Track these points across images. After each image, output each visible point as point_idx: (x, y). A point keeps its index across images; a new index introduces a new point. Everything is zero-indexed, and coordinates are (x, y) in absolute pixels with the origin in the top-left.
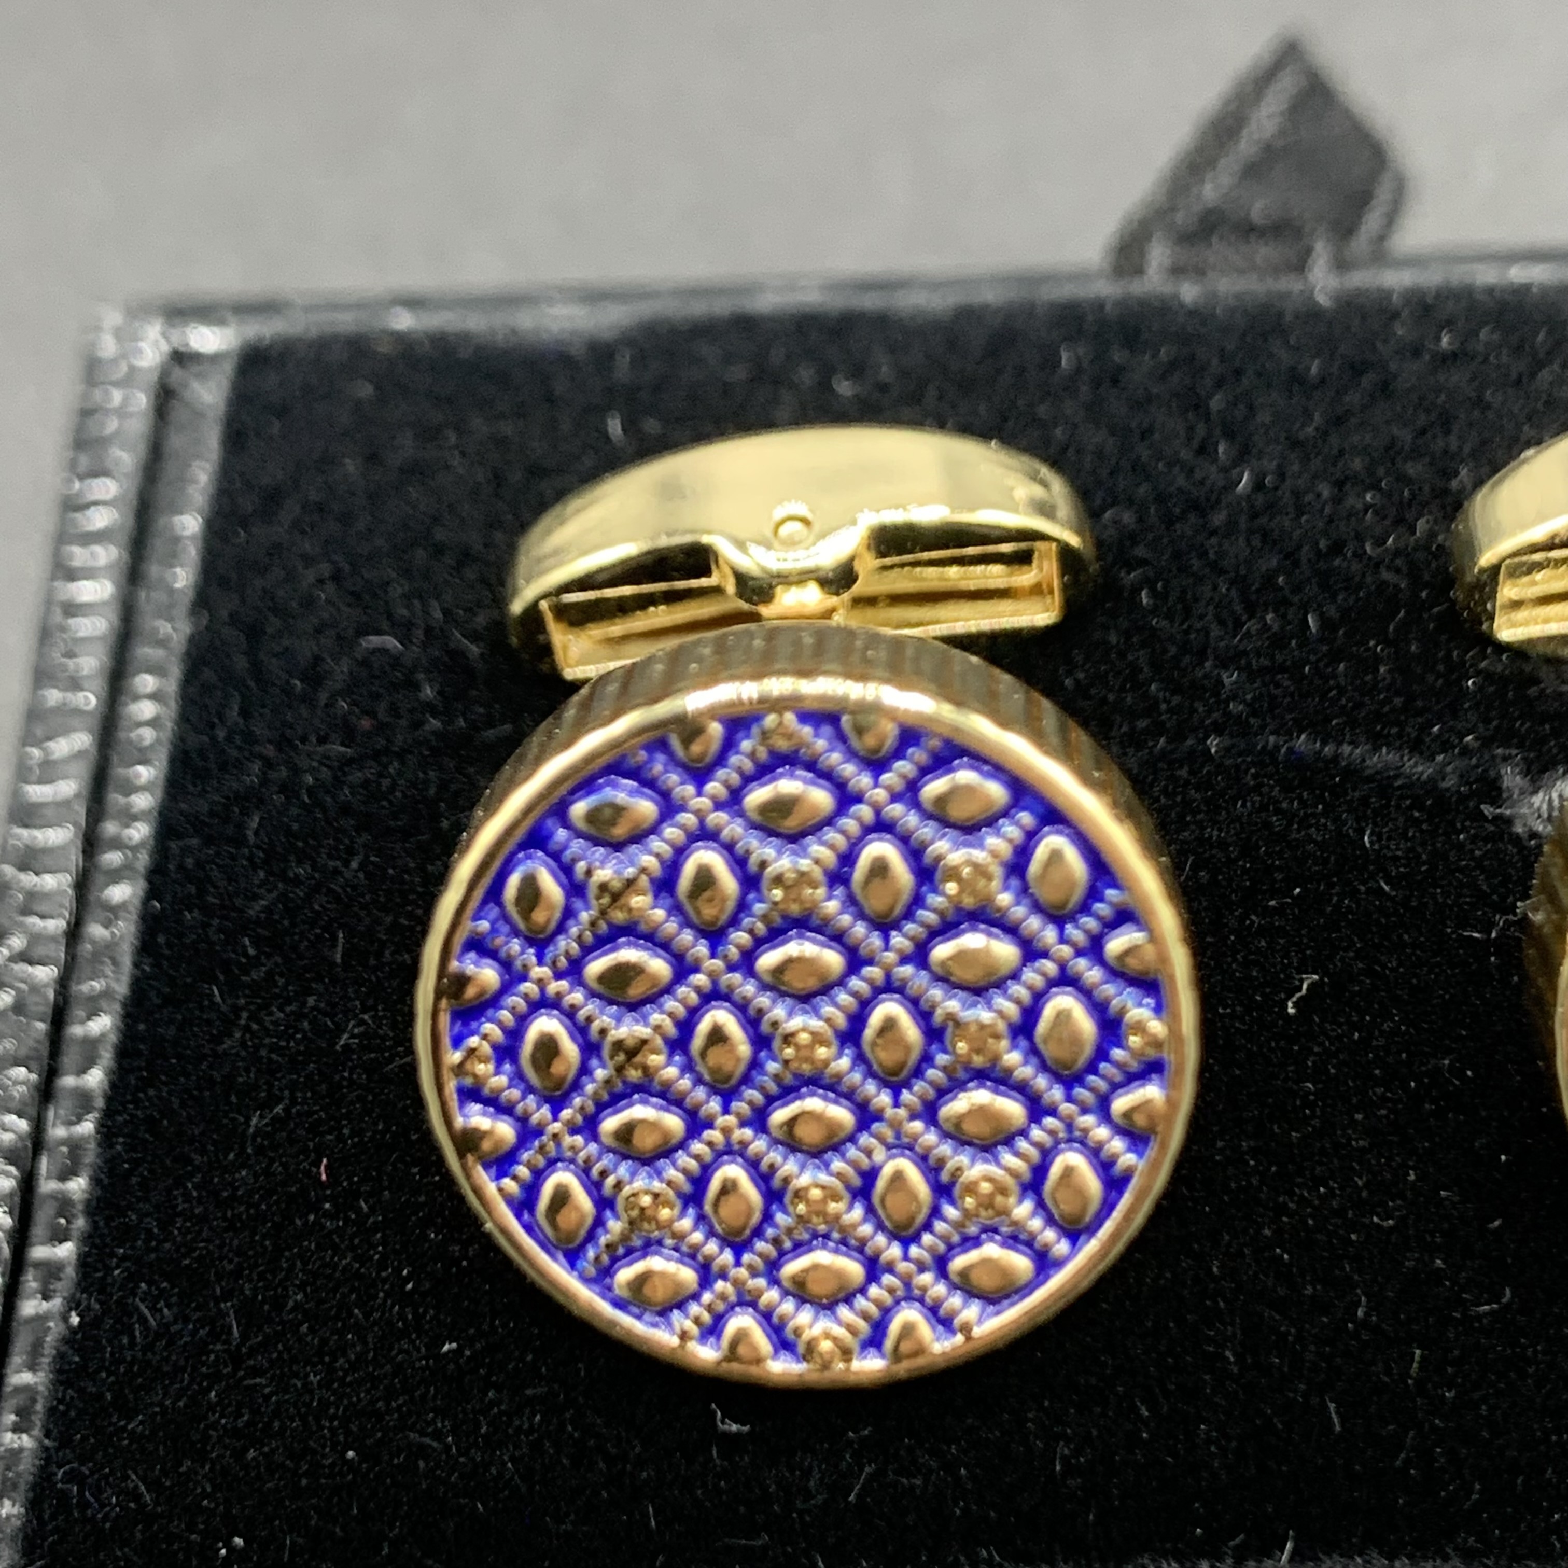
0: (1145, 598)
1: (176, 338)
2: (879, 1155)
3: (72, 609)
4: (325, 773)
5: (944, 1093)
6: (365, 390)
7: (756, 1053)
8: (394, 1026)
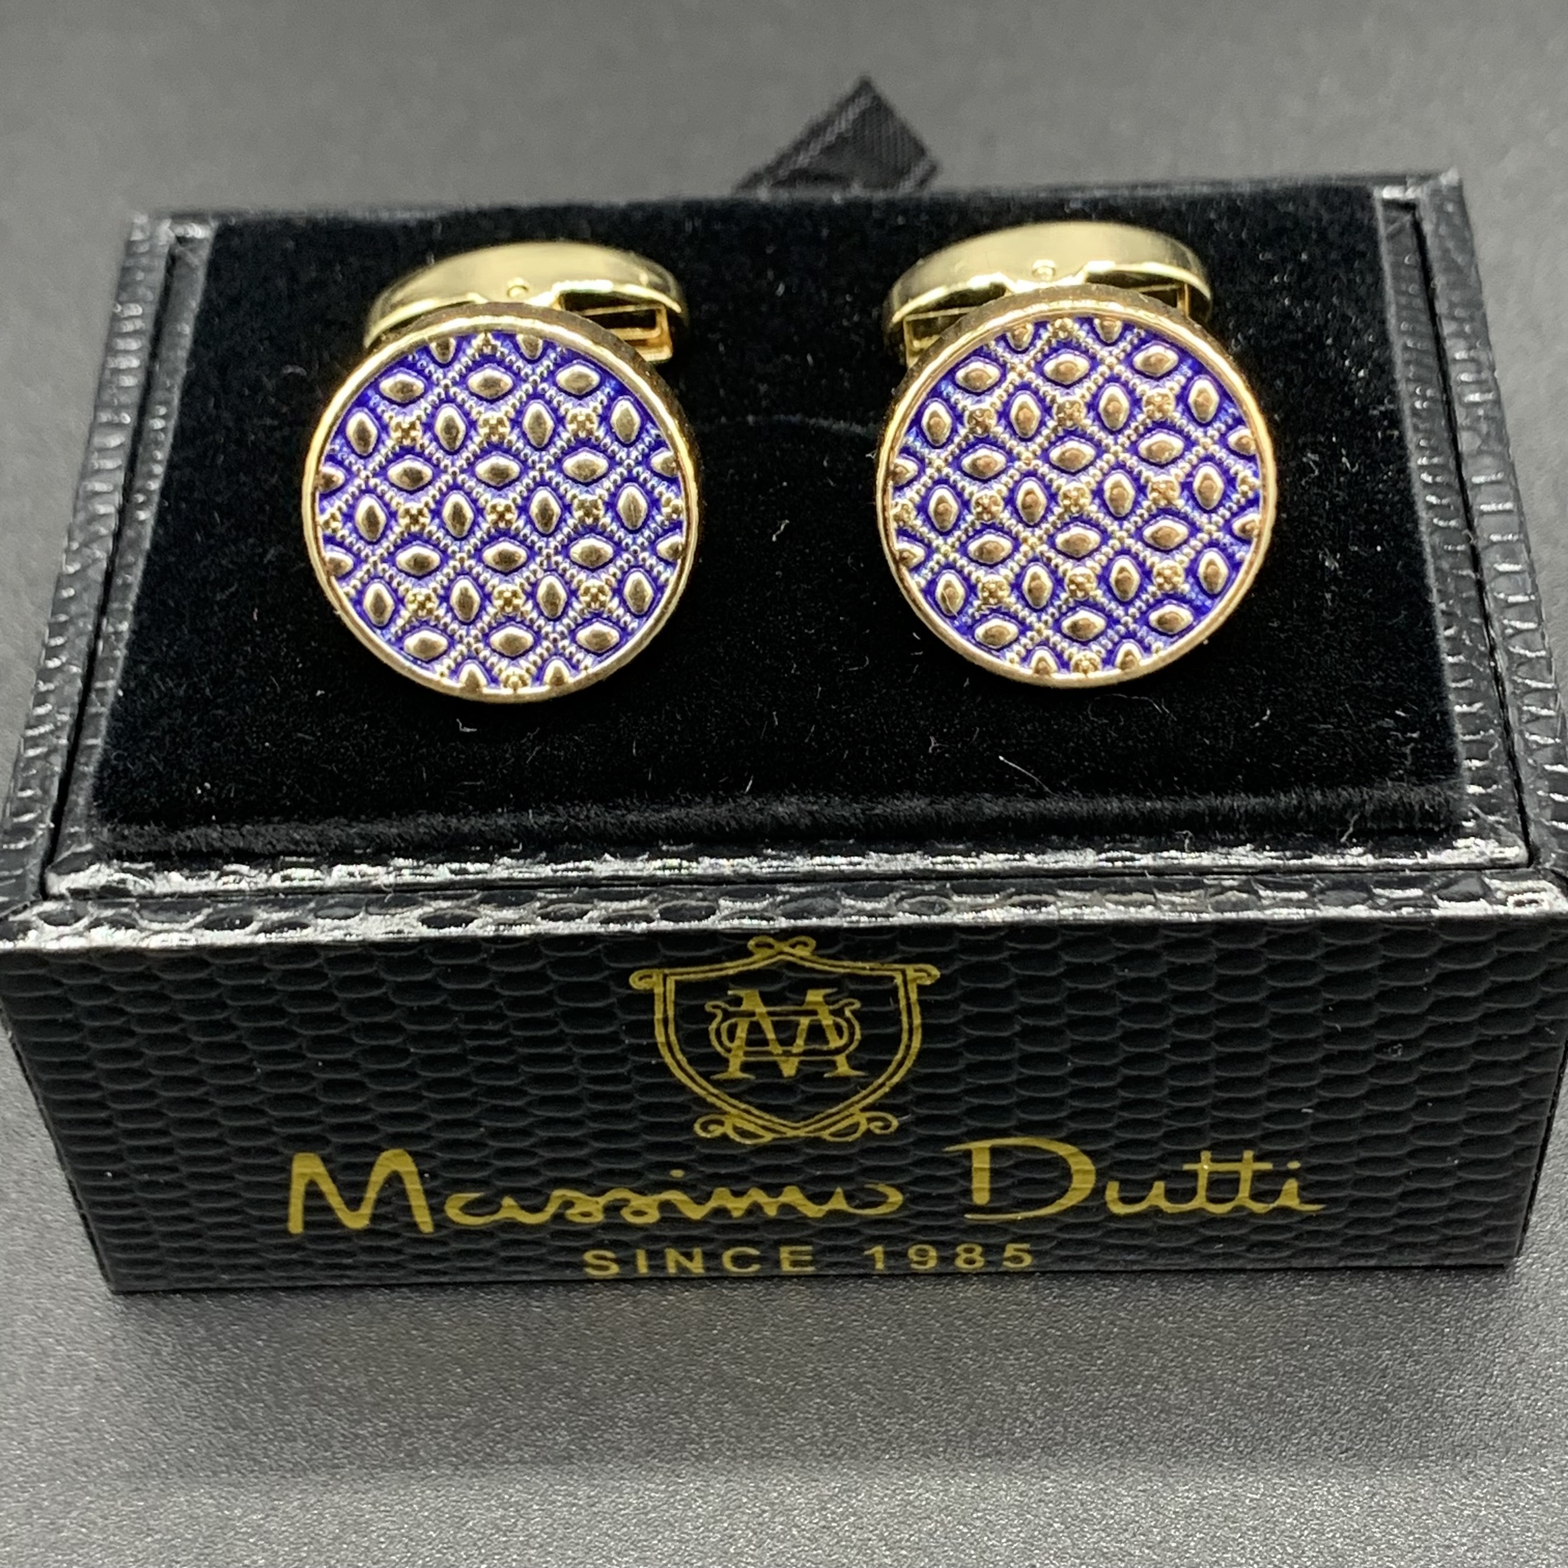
0: (721, 348)
1: (180, 231)
2: (540, 574)
3: (117, 371)
4: (261, 435)
5: (571, 540)
6: (290, 245)
7: (475, 517)
8: (295, 550)
